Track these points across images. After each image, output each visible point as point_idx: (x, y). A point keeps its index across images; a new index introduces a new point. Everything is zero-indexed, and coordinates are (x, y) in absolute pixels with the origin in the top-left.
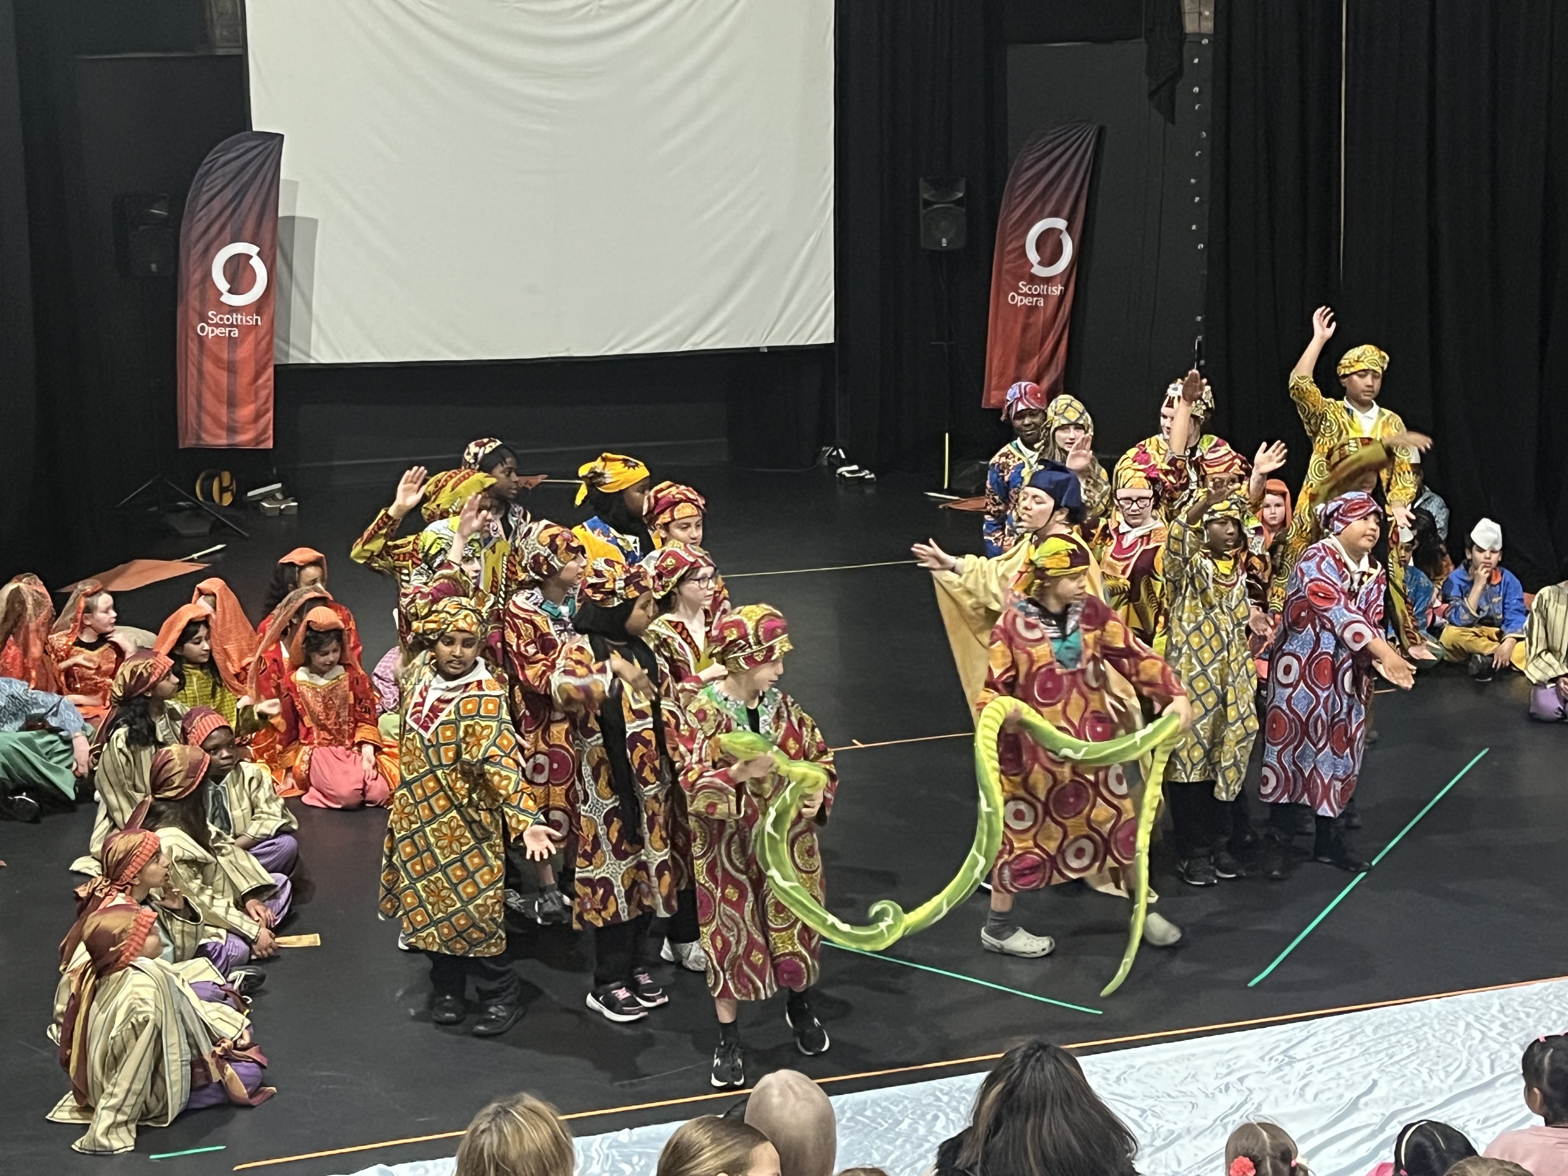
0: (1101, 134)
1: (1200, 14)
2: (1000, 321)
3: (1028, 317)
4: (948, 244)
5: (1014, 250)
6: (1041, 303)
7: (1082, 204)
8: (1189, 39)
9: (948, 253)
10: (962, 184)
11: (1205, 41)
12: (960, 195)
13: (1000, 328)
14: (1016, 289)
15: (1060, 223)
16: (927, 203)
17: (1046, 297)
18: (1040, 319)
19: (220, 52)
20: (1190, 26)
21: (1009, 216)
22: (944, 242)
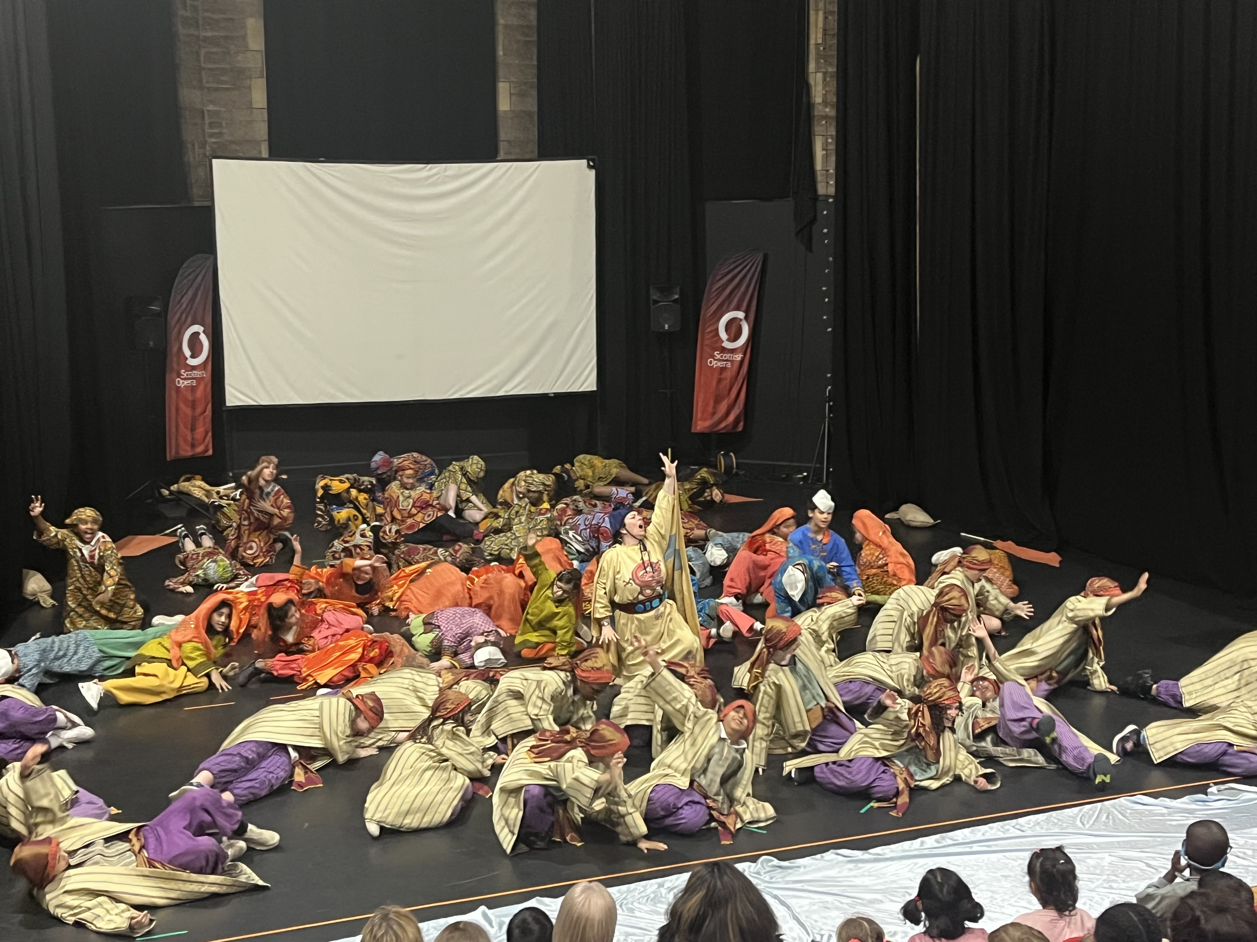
0: (766, 258)
1: (828, 183)
2: (703, 377)
3: (721, 374)
4: (669, 327)
5: (710, 332)
6: (729, 365)
7: (754, 302)
8: (820, 198)
9: (669, 333)
10: (678, 290)
11: (831, 200)
12: (677, 297)
13: (702, 381)
14: (713, 357)
15: (741, 315)
16: (656, 302)
17: (732, 361)
18: (728, 375)
19: (196, 204)
20: (821, 190)
21: (707, 311)
22: (666, 326)
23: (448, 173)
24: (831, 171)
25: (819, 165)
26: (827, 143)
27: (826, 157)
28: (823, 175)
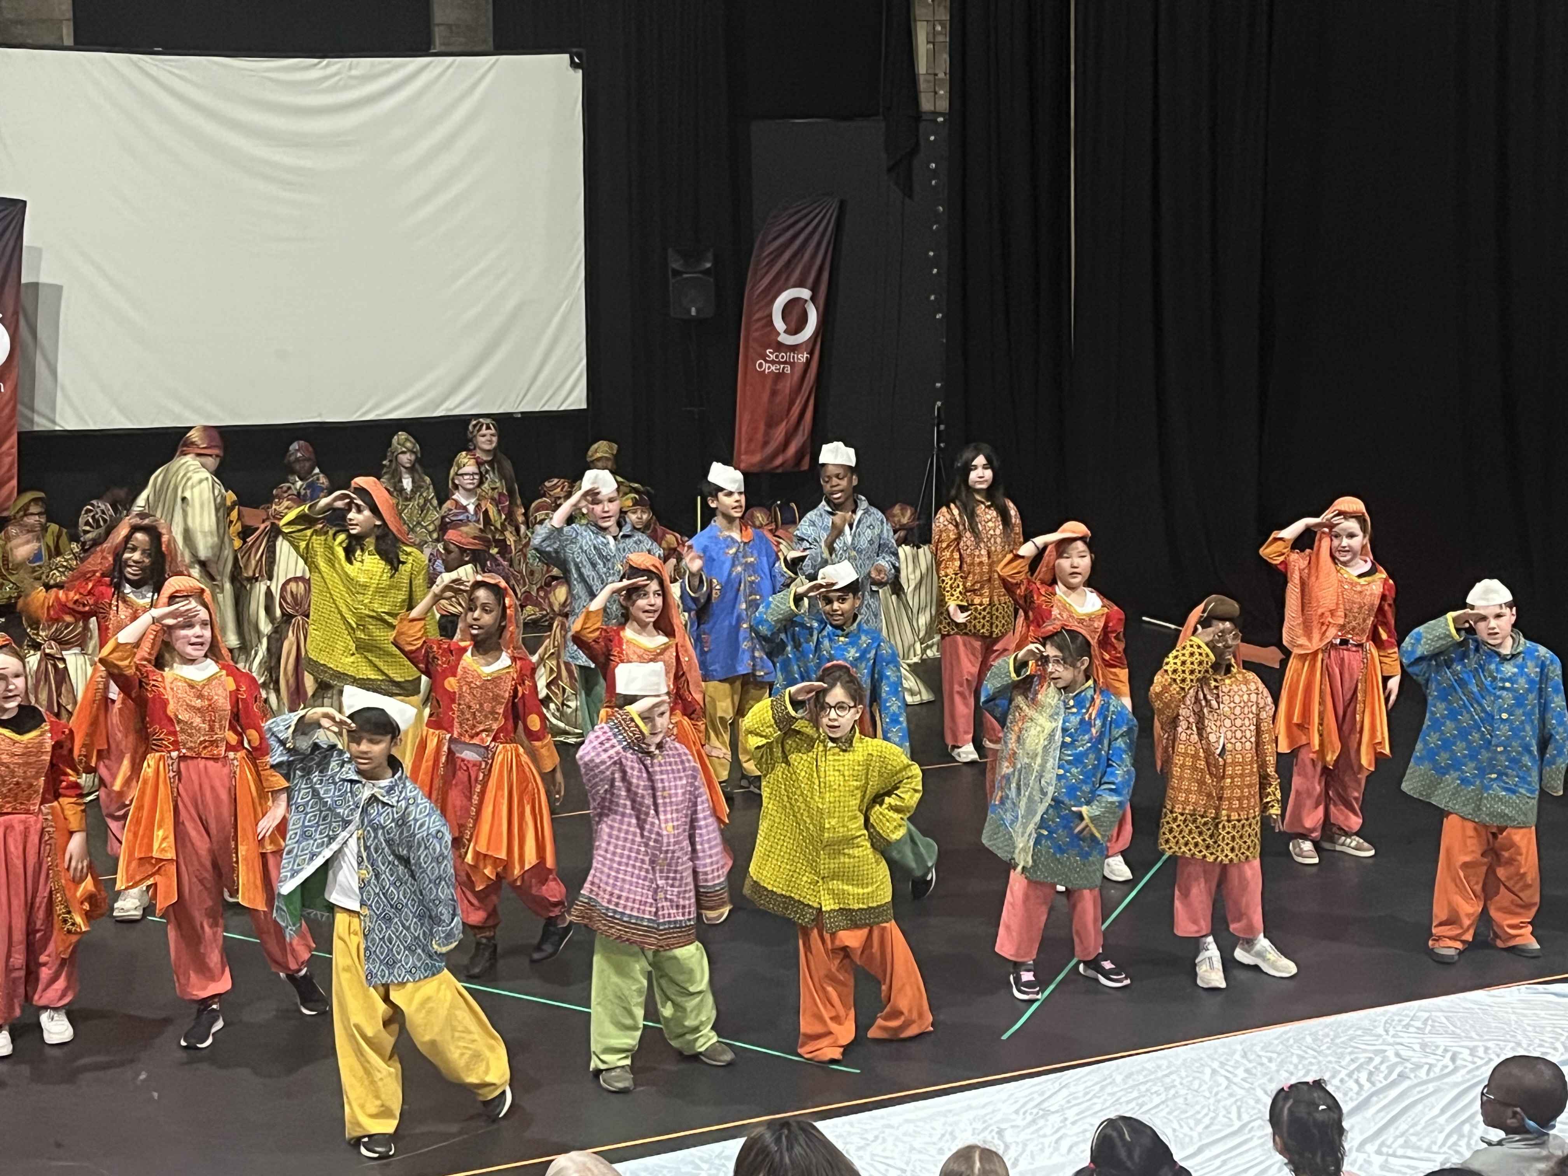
0: (842, 205)
1: (936, 93)
2: (748, 387)
3: (776, 383)
4: (698, 311)
5: (761, 320)
6: (788, 370)
7: (826, 275)
8: (924, 117)
9: (697, 321)
10: (710, 255)
11: (940, 119)
12: (709, 265)
13: (748, 393)
14: (764, 357)
15: (805, 294)
16: (676, 273)
17: (792, 365)
18: (786, 387)
20: (926, 104)
21: (756, 286)
22: (693, 311)
23: (354, 72)
24: (941, 75)
25: (922, 67)
26: (935, 33)
27: (933, 56)
28: (928, 81)
